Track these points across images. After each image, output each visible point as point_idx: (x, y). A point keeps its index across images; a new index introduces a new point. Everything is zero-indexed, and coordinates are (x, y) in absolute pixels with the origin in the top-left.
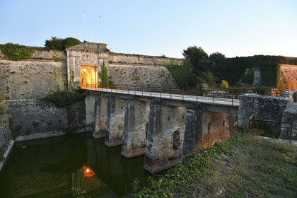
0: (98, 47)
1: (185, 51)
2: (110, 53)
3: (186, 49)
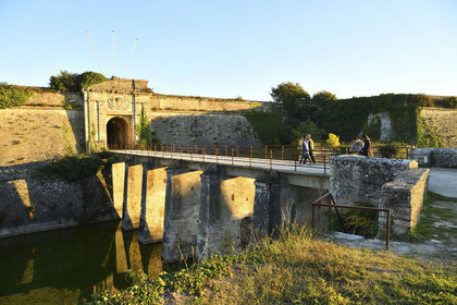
0: (133, 85)
1: (274, 91)
2: (154, 95)
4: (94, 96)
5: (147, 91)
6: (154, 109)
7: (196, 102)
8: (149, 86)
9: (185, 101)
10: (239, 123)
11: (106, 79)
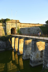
0: (16, 21)
1: (46, 22)
2: (20, 23)
3: (47, 21)
4: (8, 23)
5: (19, 22)
6: (20, 26)
7: (29, 25)
8: (19, 21)
9: (27, 24)
10: (38, 29)
11: (11, 20)
